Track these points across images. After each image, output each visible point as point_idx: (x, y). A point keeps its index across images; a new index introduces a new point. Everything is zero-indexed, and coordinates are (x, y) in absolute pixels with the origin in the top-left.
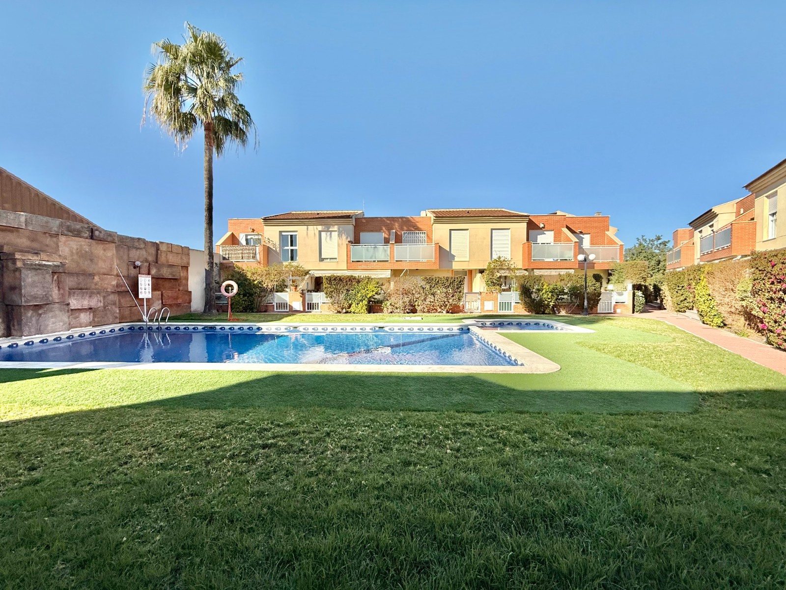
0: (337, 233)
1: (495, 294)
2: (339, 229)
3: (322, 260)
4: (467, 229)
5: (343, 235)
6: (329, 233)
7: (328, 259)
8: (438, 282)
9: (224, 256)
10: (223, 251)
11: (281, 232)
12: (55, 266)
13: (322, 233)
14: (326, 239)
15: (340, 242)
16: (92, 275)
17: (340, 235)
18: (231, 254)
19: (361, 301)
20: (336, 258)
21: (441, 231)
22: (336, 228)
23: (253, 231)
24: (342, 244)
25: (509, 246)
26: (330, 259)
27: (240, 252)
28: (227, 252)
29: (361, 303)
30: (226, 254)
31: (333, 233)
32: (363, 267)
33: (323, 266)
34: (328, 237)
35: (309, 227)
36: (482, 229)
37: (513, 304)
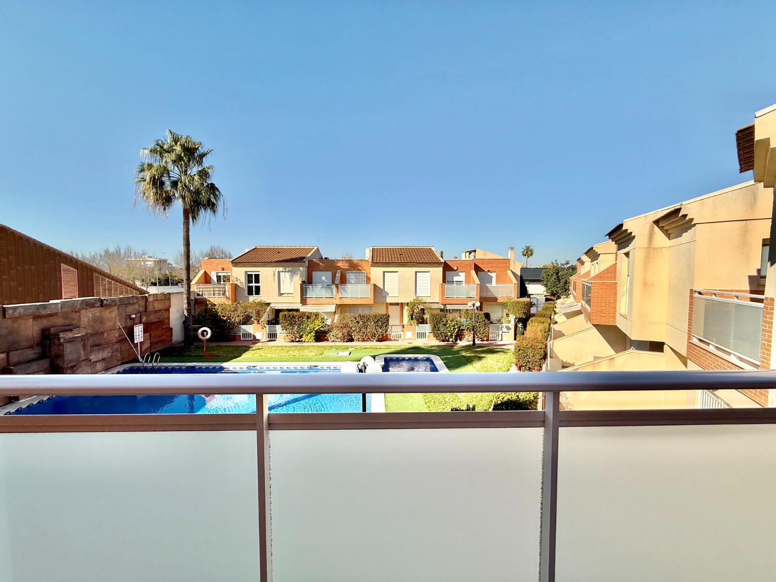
1: (413, 326)
3: (281, 294)
4: (397, 272)
6: (286, 273)
7: (285, 294)
8: (369, 319)
9: (198, 293)
10: (197, 288)
11: (246, 272)
12: (82, 336)
13: (281, 273)
14: (284, 278)
16: (102, 333)
18: (204, 291)
19: (310, 333)
20: (292, 293)
21: (376, 273)
23: (223, 269)
24: (297, 282)
25: (429, 285)
26: (288, 294)
27: (212, 289)
28: (201, 290)
29: (309, 335)
30: (200, 291)
32: (314, 302)
33: (282, 299)
35: (269, 268)
36: (408, 272)
37: (427, 334)
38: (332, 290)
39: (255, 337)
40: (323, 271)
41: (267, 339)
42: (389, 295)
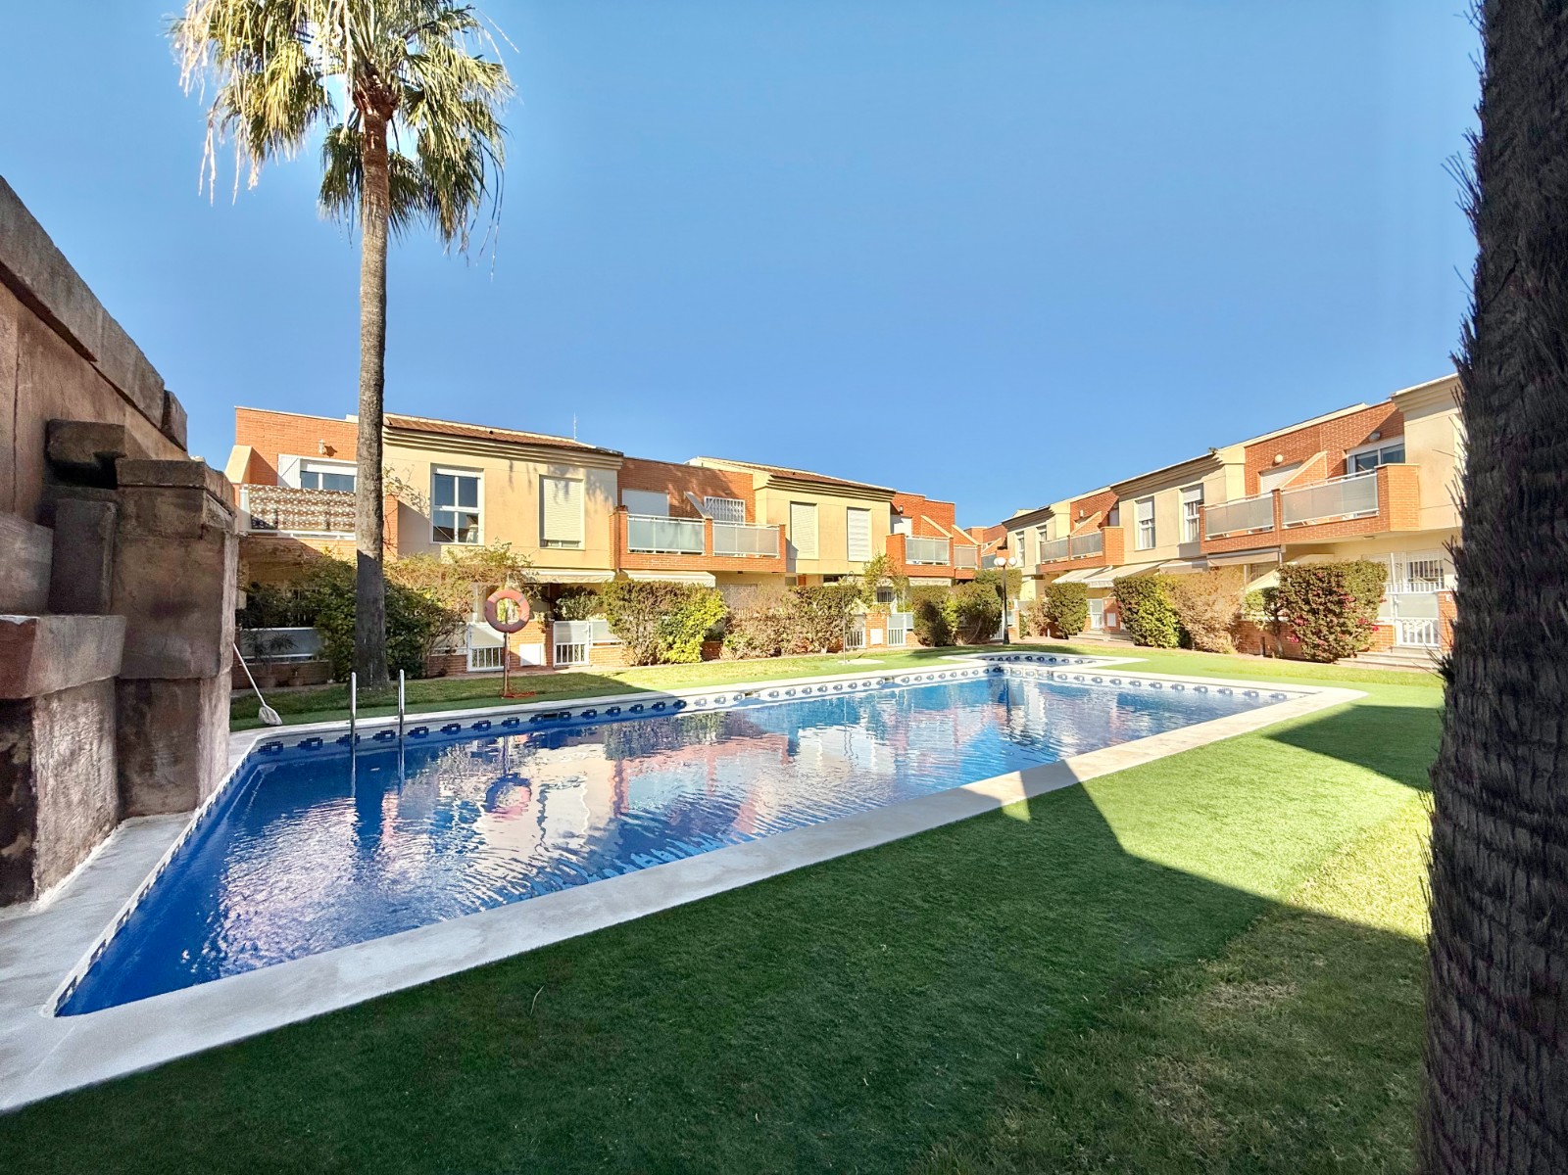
0: (582, 485)
1: (883, 617)
2: (588, 477)
3: (544, 543)
5: (598, 492)
9: (259, 517)
10: (252, 501)
14: (555, 497)
15: (591, 506)
17: (590, 490)
18: (286, 512)
21: (777, 503)
22: (581, 473)
23: (330, 452)
24: (596, 512)
25: (870, 537)
27: (321, 508)
28: (271, 506)
30: (263, 512)
31: (572, 484)
32: (654, 563)
34: (561, 494)
35: (514, 462)
36: (833, 505)
37: (905, 632)
38: (697, 534)
39: (519, 659)
40: (647, 489)
41: (555, 663)
42: (799, 556)
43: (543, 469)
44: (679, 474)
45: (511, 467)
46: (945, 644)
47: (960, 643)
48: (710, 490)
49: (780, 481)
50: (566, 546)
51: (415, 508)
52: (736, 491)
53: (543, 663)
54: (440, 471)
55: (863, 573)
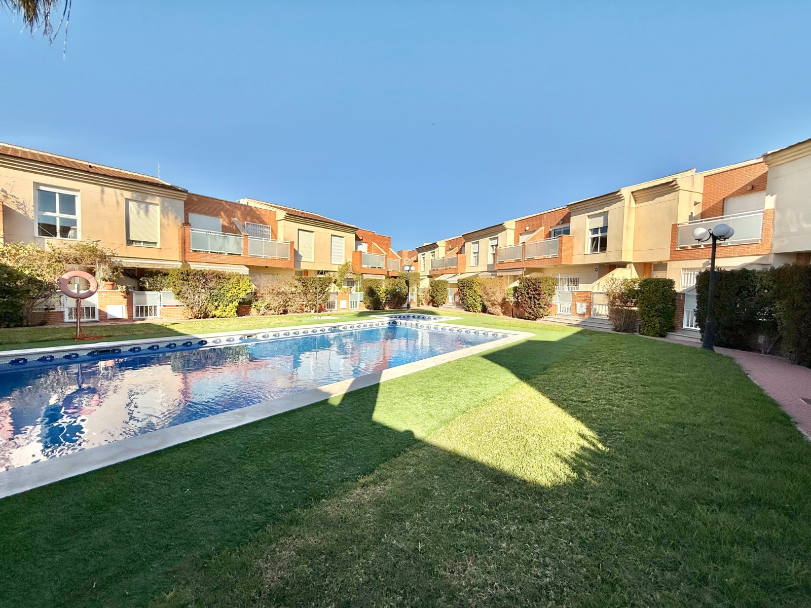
0: (158, 208)
1: (347, 294)
2: (163, 203)
3: (130, 242)
4: (313, 232)
5: (170, 213)
6: (143, 206)
7: (140, 242)
11: (36, 184)
13: (131, 204)
14: (138, 213)
15: (165, 221)
17: (164, 212)
19: (231, 302)
20: (156, 243)
21: (290, 228)
22: (157, 200)
24: (169, 225)
25: (343, 252)
26: (144, 242)
29: (230, 305)
31: (151, 207)
32: (209, 259)
33: (133, 250)
34: (142, 212)
35: (105, 188)
36: (324, 233)
37: (359, 302)
38: (238, 243)
39: (106, 314)
40: (206, 214)
41: (134, 317)
42: (303, 259)
43: (128, 194)
44: (229, 207)
45: (103, 191)
46: (379, 309)
47: (387, 308)
48: (249, 219)
49: (292, 216)
50: (146, 245)
51: (20, 212)
52: (265, 220)
53: (125, 316)
54: (42, 188)
55: (338, 270)
